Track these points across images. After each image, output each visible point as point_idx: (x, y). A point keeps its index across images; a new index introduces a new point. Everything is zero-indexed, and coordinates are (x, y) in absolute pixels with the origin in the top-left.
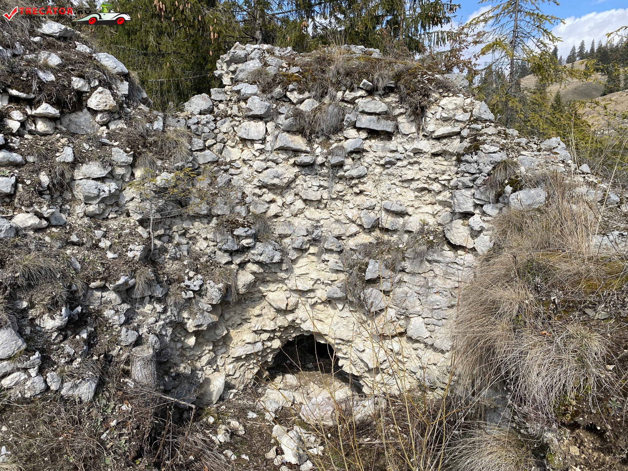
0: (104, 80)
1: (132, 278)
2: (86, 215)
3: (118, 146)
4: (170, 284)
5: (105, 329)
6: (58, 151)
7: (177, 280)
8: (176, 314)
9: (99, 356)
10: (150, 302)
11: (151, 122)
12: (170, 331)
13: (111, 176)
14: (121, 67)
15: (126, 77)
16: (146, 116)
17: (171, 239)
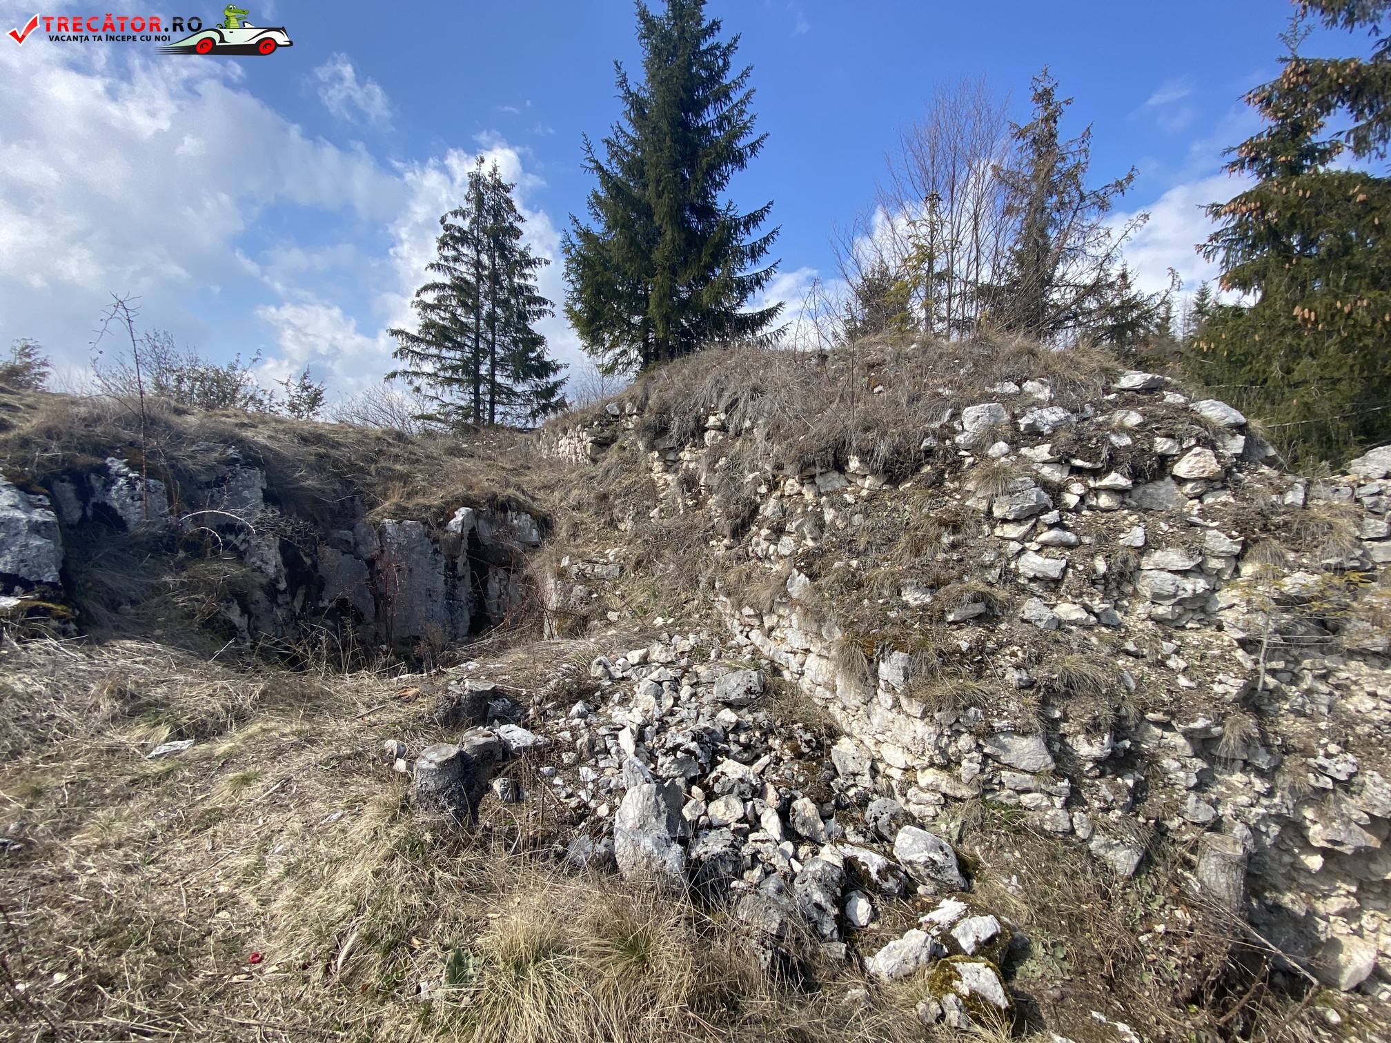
0: (1206, 438)
1: (1217, 725)
2: (1150, 618)
3: (1216, 528)
4: (1286, 753)
5: (1161, 784)
6: (1123, 531)
7: (1301, 751)
8: (1291, 806)
9: (1148, 819)
10: (1243, 770)
11: (1281, 493)
12: (1275, 830)
13: (1200, 570)
14: (1236, 416)
15: (1241, 428)
16: (1271, 484)
17: (1295, 679)
